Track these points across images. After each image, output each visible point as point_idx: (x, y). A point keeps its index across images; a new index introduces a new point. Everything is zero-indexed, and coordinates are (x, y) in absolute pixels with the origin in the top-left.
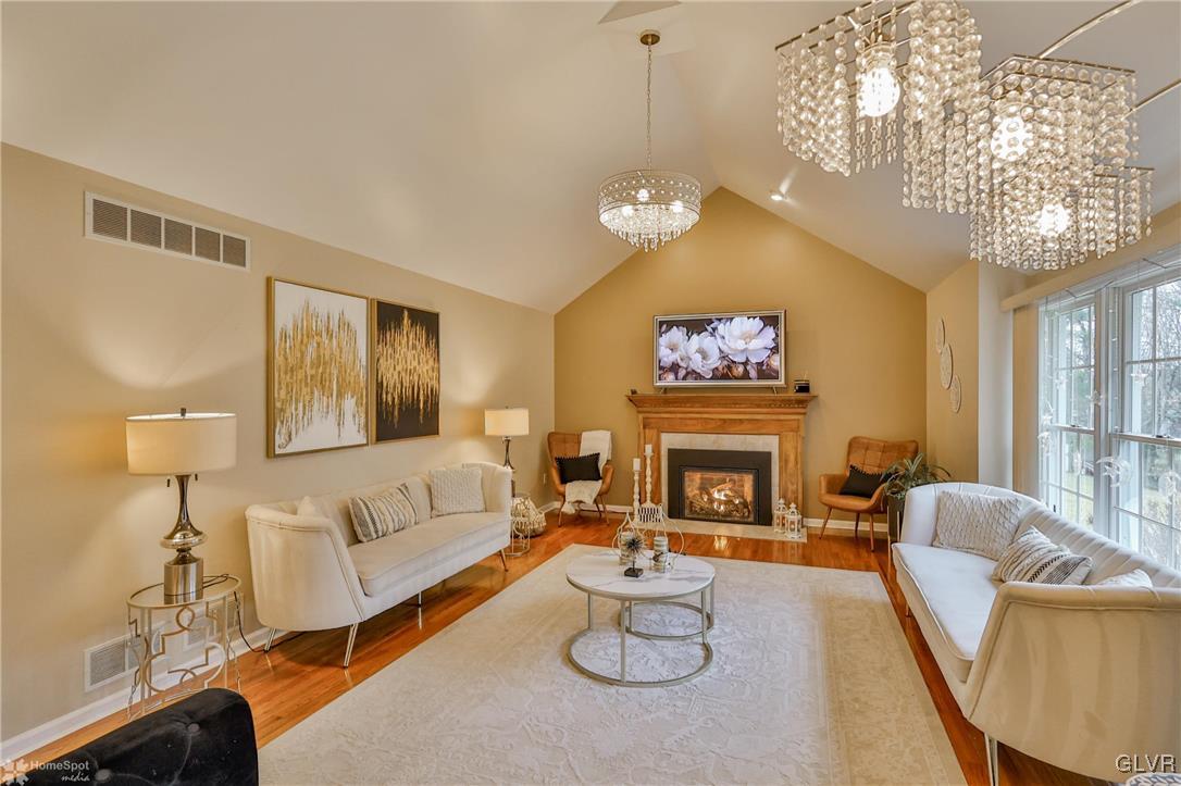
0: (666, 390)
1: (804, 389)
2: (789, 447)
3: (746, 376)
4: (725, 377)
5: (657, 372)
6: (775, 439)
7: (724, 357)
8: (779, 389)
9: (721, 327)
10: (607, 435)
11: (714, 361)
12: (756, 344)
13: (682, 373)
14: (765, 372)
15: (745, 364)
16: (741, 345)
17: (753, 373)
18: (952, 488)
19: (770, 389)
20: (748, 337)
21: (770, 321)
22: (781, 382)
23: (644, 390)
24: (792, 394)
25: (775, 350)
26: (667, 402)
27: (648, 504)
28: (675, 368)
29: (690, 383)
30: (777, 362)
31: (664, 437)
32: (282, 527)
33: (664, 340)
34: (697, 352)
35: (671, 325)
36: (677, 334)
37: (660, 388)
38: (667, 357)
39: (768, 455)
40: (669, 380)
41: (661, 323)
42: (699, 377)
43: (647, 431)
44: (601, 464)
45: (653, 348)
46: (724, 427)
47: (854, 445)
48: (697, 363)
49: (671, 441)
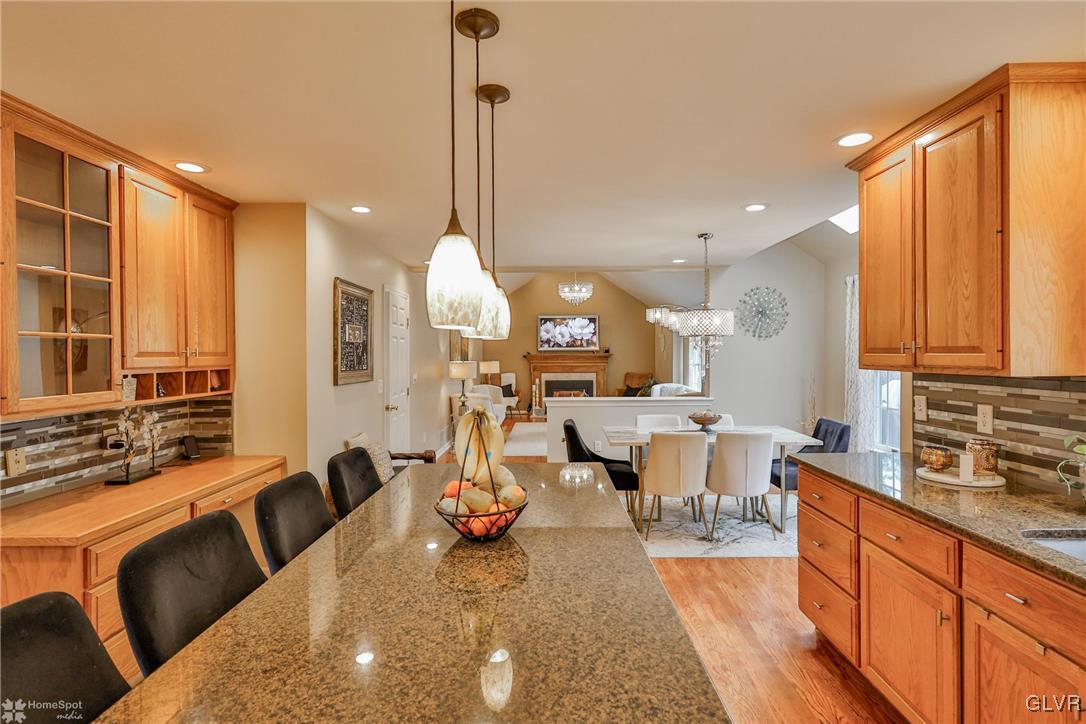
0: (545, 352)
1: (607, 351)
2: (600, 377)
3: (582, 345)
4: (572, 346)
5: (540, 343)
6: (594, 375)
7: (572, 336)
8: (597, 351)
9: (570, 322)
10: (514, 375)
11: (567, 339)
12: (586, 331)
13: (552, 344)
14: (589, 343)
15: (581, 340)
16: (579, 331)
17: (585, 344)
18: (665, 385)
19: (593, 352)
20: (582, 328)
21: (592, 320)
22: (597, 348)
23: (533, 352)
24: (602, 354)
25: (594, 334)
26: (546, 358)
27: (538, 408)
28: (548, 341)
29: (556, 348)
30: (595, 339)
31: (543, 375)
32: (478, 398)
33: (543, 328)
34: (558, 334)
35: (546, 320)
36: (549, 325)
37: (541, 352)
38: (544, 336)
39: (592, 382)
40: (546, 347)
41: (542, 319)
42: (560, 346)
43: (536, 372)
44: (513, 389)
45: (537, 332)
46: (571, 370)
47: (627, 376)
48: (559, 339)
49: (546, 377)
